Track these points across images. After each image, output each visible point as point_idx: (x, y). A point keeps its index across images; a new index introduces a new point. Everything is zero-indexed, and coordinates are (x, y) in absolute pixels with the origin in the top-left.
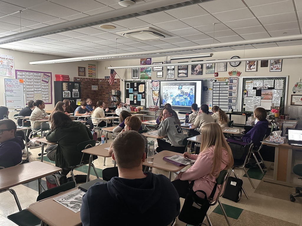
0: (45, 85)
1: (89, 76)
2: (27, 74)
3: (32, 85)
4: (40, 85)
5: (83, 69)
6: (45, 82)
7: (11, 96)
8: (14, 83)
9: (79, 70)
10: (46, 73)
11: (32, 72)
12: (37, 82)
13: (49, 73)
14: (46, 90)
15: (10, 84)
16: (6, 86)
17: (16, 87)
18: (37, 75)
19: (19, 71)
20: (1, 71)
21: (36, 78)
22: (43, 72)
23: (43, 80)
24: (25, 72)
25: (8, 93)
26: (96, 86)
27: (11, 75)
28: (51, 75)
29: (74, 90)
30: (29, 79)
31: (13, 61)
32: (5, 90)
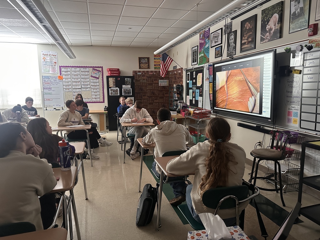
0: (95, 81)
1: (155, 68)
2: (73, 70)
3: (79, 82)
4: (89, 82)
5: (146, 59)
6: (95, 77)
7: (50, 94)
8: (52, 80)
9: (140, 61)
10: (95, 67)
11: (78, 67)
12: (85, 79)
13: (99, 67)
14: (96, 87)
15: (48, 81)
16: (44, 83)
17: (55, 84)
18: (85, 70)
19: (63, 67)
20: (45, 69)
21: (84, 73)
22: (92, 67)
23: (92, 76)
24: (71, 68)
25: (46, 91)
26: (165, 81)
27: (55, 72)
28: (102, 69)
29: (124, 86)
30: (75, 75)
31: (56, 57)
32: (43, 88)
